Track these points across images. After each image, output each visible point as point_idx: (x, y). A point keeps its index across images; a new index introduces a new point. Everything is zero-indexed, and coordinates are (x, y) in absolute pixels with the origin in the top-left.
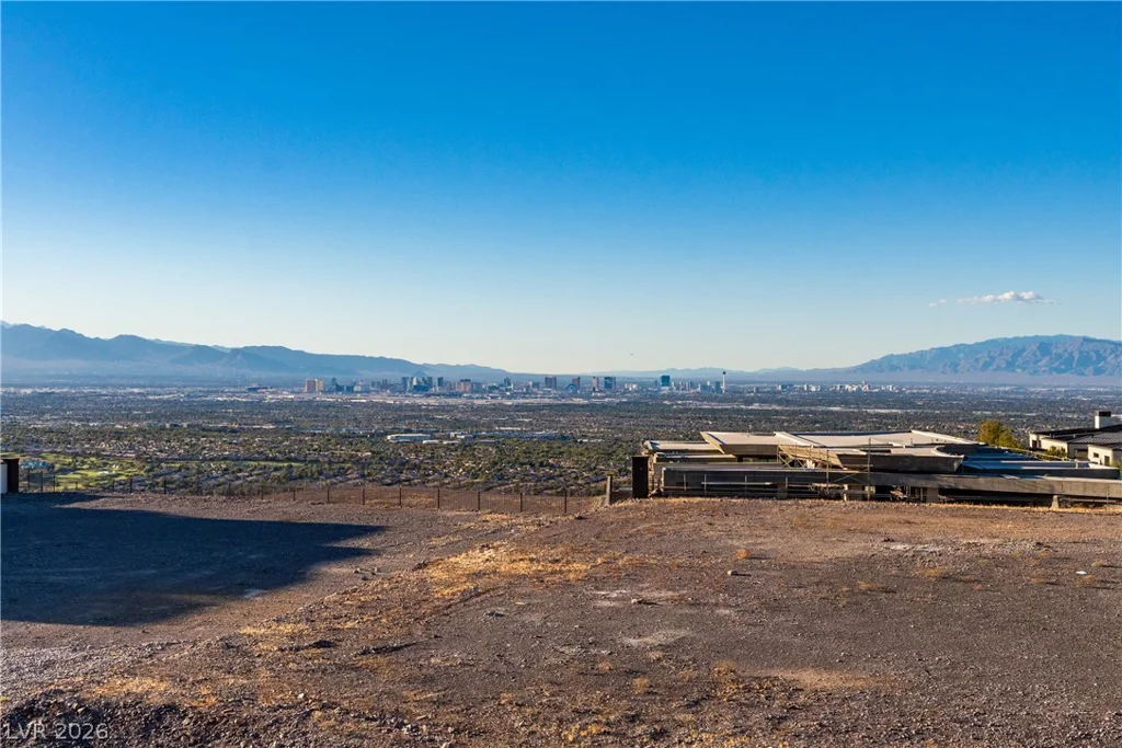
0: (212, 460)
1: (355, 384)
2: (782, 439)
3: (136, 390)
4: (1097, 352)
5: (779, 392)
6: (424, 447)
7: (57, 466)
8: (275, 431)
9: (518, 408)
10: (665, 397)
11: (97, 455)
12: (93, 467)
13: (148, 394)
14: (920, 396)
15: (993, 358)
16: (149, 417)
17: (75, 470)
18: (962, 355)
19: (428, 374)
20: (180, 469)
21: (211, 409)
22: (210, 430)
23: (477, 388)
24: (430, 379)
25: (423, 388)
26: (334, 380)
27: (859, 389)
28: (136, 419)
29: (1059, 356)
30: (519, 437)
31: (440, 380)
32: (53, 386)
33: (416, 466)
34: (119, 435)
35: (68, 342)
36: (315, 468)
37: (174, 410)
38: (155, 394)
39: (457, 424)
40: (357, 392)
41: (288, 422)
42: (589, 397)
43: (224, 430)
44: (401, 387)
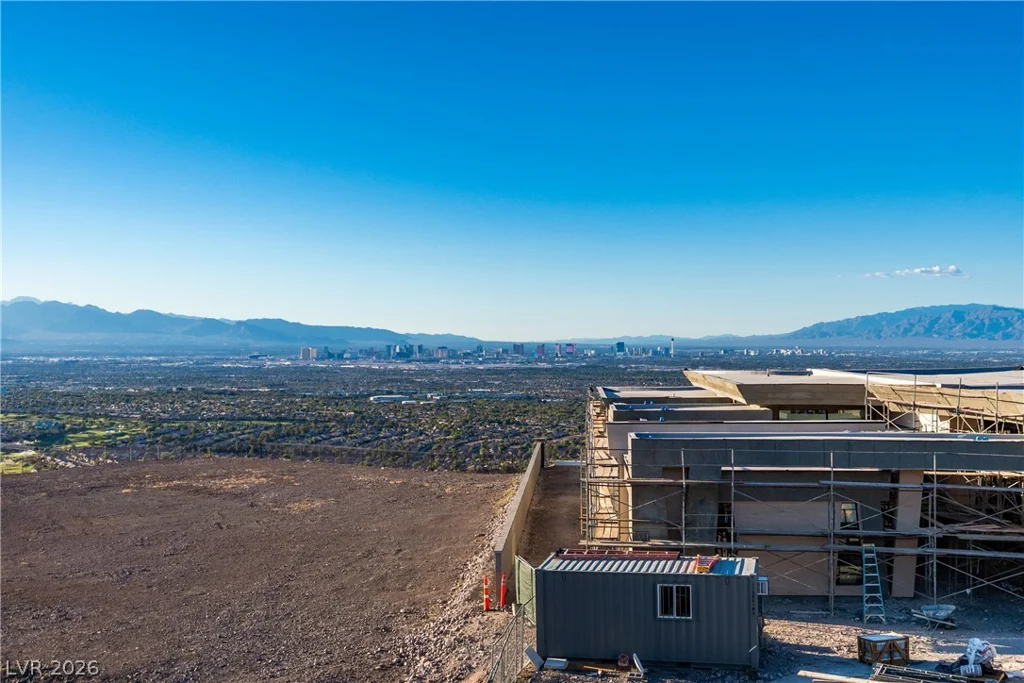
0: (209, 420)
1: (345, 351)
3: (151, 358)
4: (1005, 319)
5: (721, 357)
6: (403, 407)
7: (68, 426)
8: (269, 394)
9: (489, 372)
10: (619, 361)
11: (106, 416)
12: (102, 427)
13: (161, 361)
15: (912, 325)
16: (159, 382)
17: (84, 430)
18: (884, 323)
19: (410, 342)
20: (178, 429)
21: (216, 375)
22: (212, 393)
23: (453, 355)
24: (412, 346)
25: (406, 354)
26: (326, 348)
27: (793, 353)
28: (148, 384)
29: (971, 323)
30: (489, 397)
31: (420, 347)
32: (77, 355)
33: (394, 425)
34: (128, 398)
35: (92, 316)
36: (302, 426)
37: (184, 375)
38: (167, 361)
39: (433, 387)
40: (347, 359)
41: (283, 385)
42: (552, 362)
43: (224, 392)
44: (385, 354)
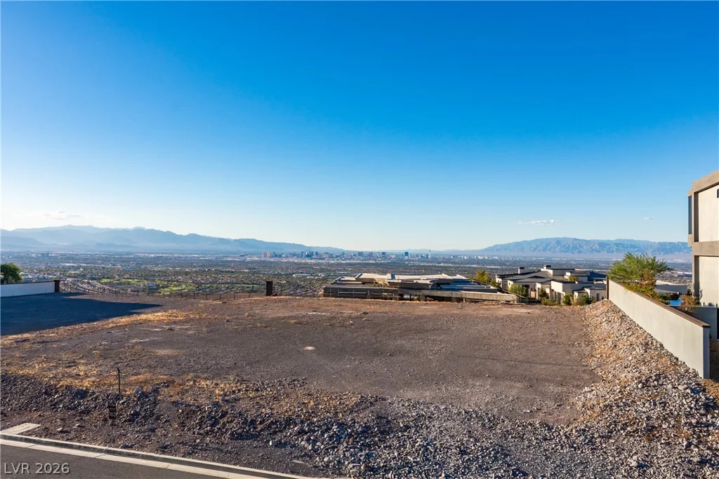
0: (223, 283)
1: (283, 254)
3: (196, 256)
4: (579, 244)
5: (451, 258)
6: (307, 279)
8: (249, 273)
9: (347, 264)
10: (406, 260)
11: (177, 281)
12: (175, 286)
13: (200, 257)
15: (537, 246)
16: (199, 266)
17: (167, 287)
18: (525, 245)
19: (312, 250)
20: (209, 287)
21: (225, 264)
22: (223, 272)
23: (331, 256)
24: (313, 252)
25: (310, 256)
26: (274, 252)
27: (484, 258)
28: (194, 267)
29: (564, 246)
31: (316, 253)
32: (163, 253)
33: (303, 287)
34: (187, 273)
35: (169, 236)
37: (210, 263)
38: (203, 257)
39: (322, 270)
40: (283, 257)
41: (254, 269)
42: (375, 260)
43: (228, 272)
44: (301, 256)
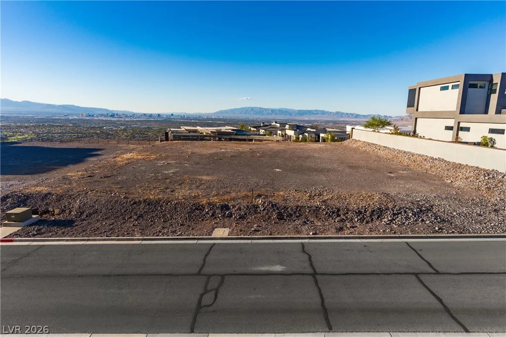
0: (56, 133)
1: (94, 115)
2: (198, 128)
3: (30, 115)
5: (198, 118)
6: (114, 130)
7: (8, 135)
8: (73, 126)
9: (137, 121)
10: (172, 119)
11: (20, 132)
12: (19, 135)
13: (34, 116)
14: (227, 119)
15: (242, 111)
16: (35, 122)
17: (14, 136)
18: (236, 111)
19: (114, 112)
20: (46, 136)
21: (54, 121)
22: (54, 126)
23: (126, 116)
24: (114, 114)
25: (113, 116)
26: (88, 113)
28: (31, 123)
30: (138, 128)
31: (117, 114)
33: (112, 135)
34: (26, 127)
36: (85, 135)
37: (44, 121)
38: (36, 116)
39: (122, 125)
40: (95, 117)
41: (76, 124)
42: (154, 118)
43: (58, 126)
44: (107, 116)
